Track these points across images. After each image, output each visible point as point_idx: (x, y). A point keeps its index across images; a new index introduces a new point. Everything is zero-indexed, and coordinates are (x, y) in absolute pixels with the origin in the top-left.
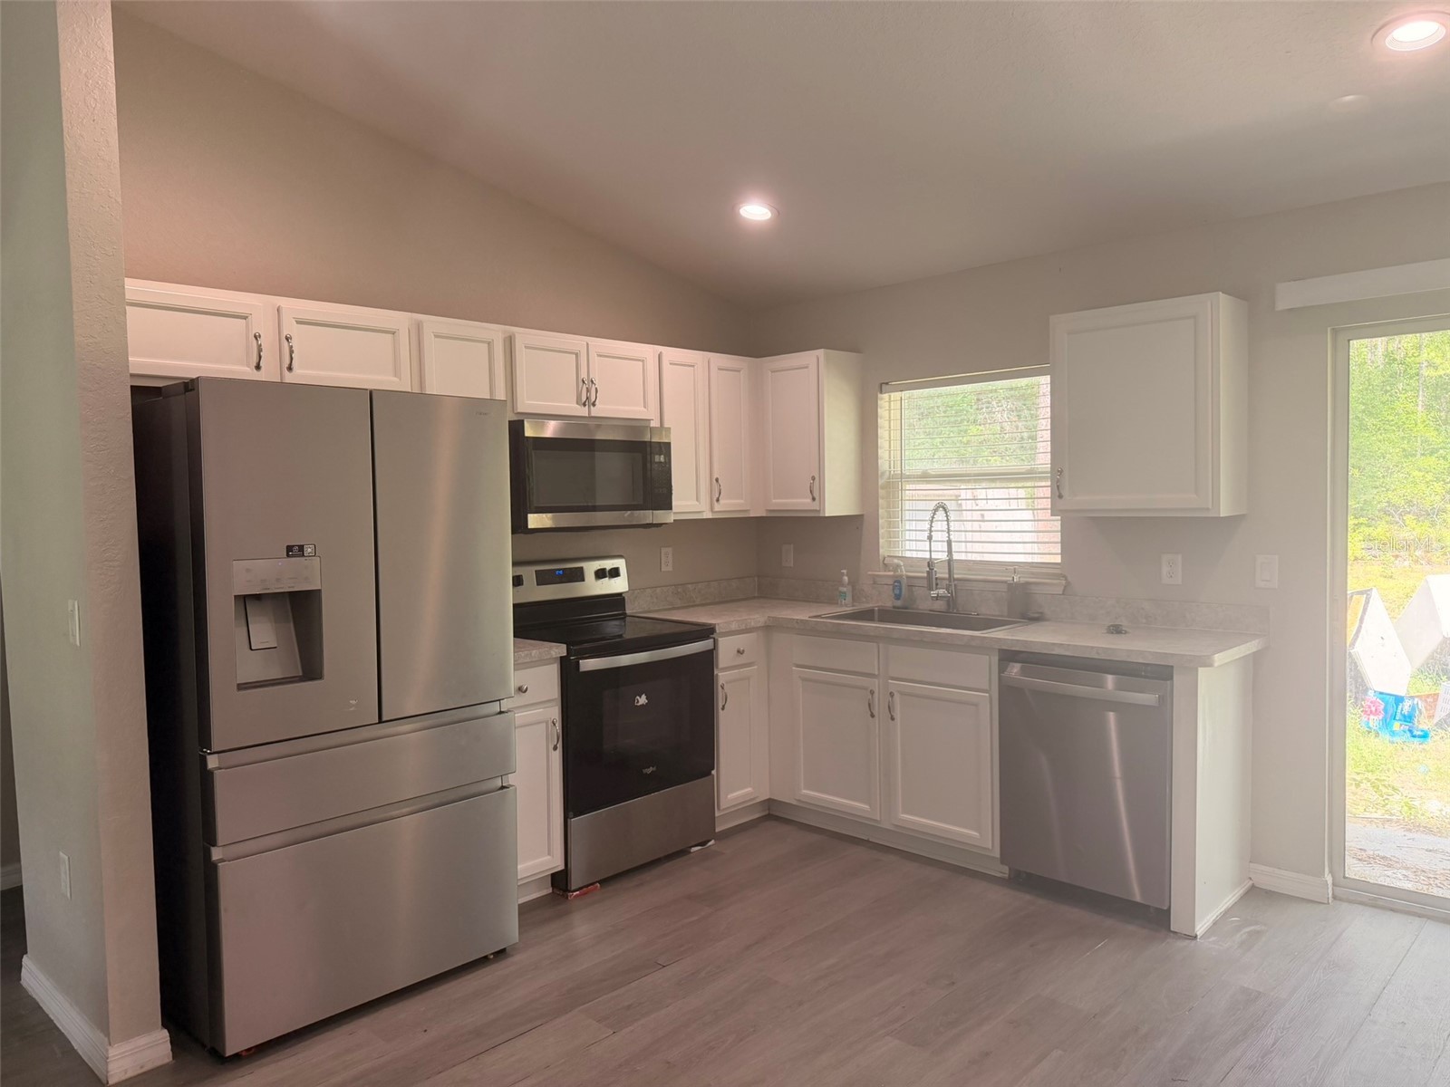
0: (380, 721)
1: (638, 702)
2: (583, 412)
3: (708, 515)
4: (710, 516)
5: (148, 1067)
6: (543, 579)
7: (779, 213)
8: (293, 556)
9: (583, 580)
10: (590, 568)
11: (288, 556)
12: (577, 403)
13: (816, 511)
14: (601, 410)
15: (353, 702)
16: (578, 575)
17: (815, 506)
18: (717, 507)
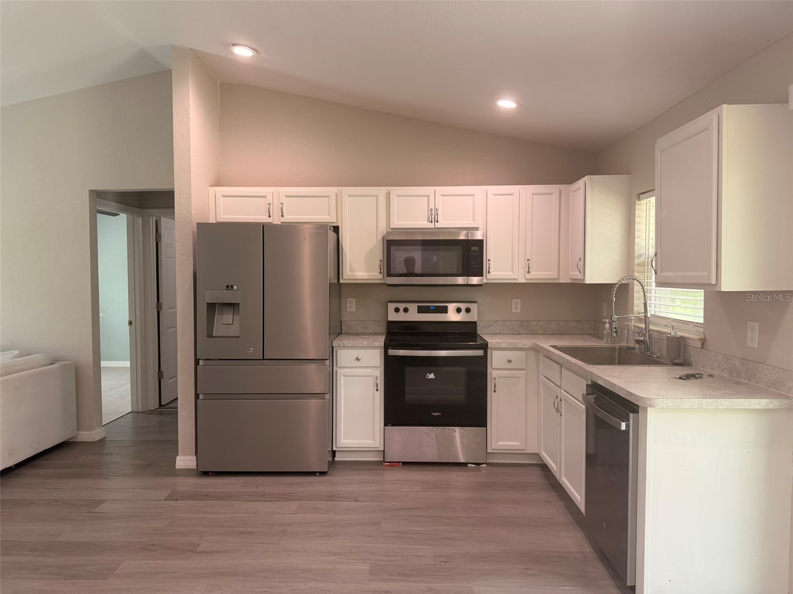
0: (263, 359)
1: (428, 376)
2: (432, 225)
3: (522, 280)
4: (524, 281)
5: (188, 468)
6: (421, 310)
7: (519, 105)
8: (229, 289)
9: (447, 313)
10: (452, 307)
11: (227, 289)
12: (428, 221)
13: (580, 279)
14: (442, 224)
15: (252, 349)
16: (445, 310)
17: (580, 276)
18: (528, 276)
